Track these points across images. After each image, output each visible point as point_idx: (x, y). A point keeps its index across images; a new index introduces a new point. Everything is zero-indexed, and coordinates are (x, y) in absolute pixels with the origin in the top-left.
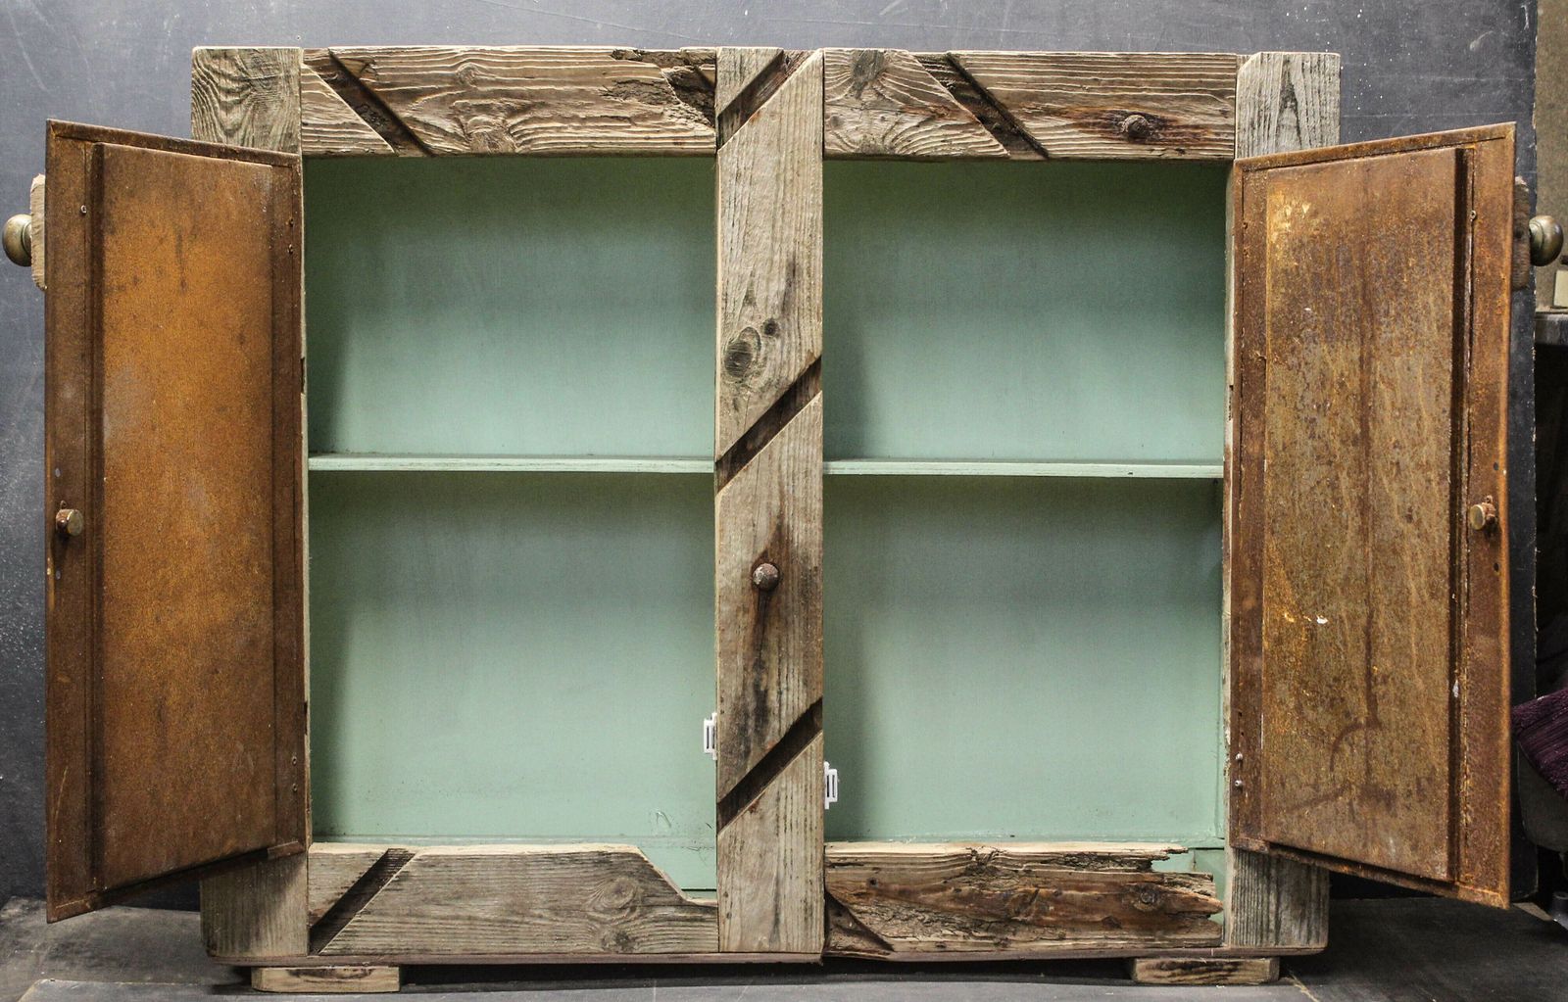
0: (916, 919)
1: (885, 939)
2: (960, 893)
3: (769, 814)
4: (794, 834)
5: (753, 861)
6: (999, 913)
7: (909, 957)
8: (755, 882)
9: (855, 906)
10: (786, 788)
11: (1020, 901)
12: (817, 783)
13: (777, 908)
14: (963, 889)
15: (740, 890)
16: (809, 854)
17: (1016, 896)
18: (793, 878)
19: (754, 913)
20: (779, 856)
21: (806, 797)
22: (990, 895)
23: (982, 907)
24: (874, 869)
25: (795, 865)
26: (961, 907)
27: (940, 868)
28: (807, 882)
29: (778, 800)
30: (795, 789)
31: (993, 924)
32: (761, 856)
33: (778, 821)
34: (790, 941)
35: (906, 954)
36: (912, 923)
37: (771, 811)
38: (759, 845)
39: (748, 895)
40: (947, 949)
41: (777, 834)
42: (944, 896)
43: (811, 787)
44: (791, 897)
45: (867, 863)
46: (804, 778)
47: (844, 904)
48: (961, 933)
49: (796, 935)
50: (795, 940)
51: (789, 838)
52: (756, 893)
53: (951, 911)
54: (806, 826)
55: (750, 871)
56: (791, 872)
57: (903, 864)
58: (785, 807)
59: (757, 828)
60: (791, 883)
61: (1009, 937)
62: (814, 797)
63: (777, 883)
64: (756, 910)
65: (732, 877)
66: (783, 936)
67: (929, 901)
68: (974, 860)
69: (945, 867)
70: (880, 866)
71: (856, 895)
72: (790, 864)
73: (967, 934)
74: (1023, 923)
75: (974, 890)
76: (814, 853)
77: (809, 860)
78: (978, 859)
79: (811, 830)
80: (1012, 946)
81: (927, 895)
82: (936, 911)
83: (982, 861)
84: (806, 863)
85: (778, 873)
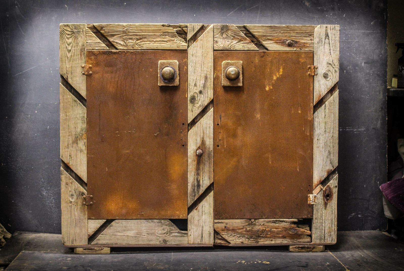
0: (236, 236)
1: (229, 241)
2: (247, 230)
3: (200, 210)
4: (206, 215)
5: (196, 222)
6: (256, 234)
8: (197, 227)
9: (221, 233)
10: (204, 204)
11: (261, 232)
12: (212, 203)
13: (202, 233)
14: (248, 228)
15: (193, 229)
17: (260, 230)
20: (203, 221)
21: (209, 206)
22: (254, 230)
23: (252, 233)
25: (207, 222)
26: (247, 233)
28: (209, 227)
29: (203, 207)
30: (207, 204)
31: (255, 237)
32: (198, 221)
33: (202, 212)
35: (233, 244)
38: (198, 218)
39: (195, 230)
40: (244, 243)
41: (202, 215)
42: (243, 230)
43: (210, 204)
44: (206, 231)
45: (224, 222)
46: (209, 202)
47: (219, 232)
49: (207, 240)
52: (197, 229)
53: (245, 234)
54: (209, 213)
55: (196, 224)
56: (205, 225)
57: (233, 223)
58: (204, 209)
59: (197, 214)
60: (206, 227)
61: (259, 240)
62: (211, 206)
63: (202, 227)
64: (197, 234)
65: (191, 226)
66: (204, 240)
67: (239, 232)
68: (250, 222)
69: (243, 223)
70: (227, 223)
71: (221, 230)
72: (205, 223)
73: (248, 240)
74: (262, 237)
75: (250, 229)
76: (211, 220)
77: (210, 222)
78: (251, 221)
79: (211, 214)
80: (260, 242)
81: (239, 230)
82: (241, 234)
83: (252, 222)
84: (209, 222)
85: (202, 225)
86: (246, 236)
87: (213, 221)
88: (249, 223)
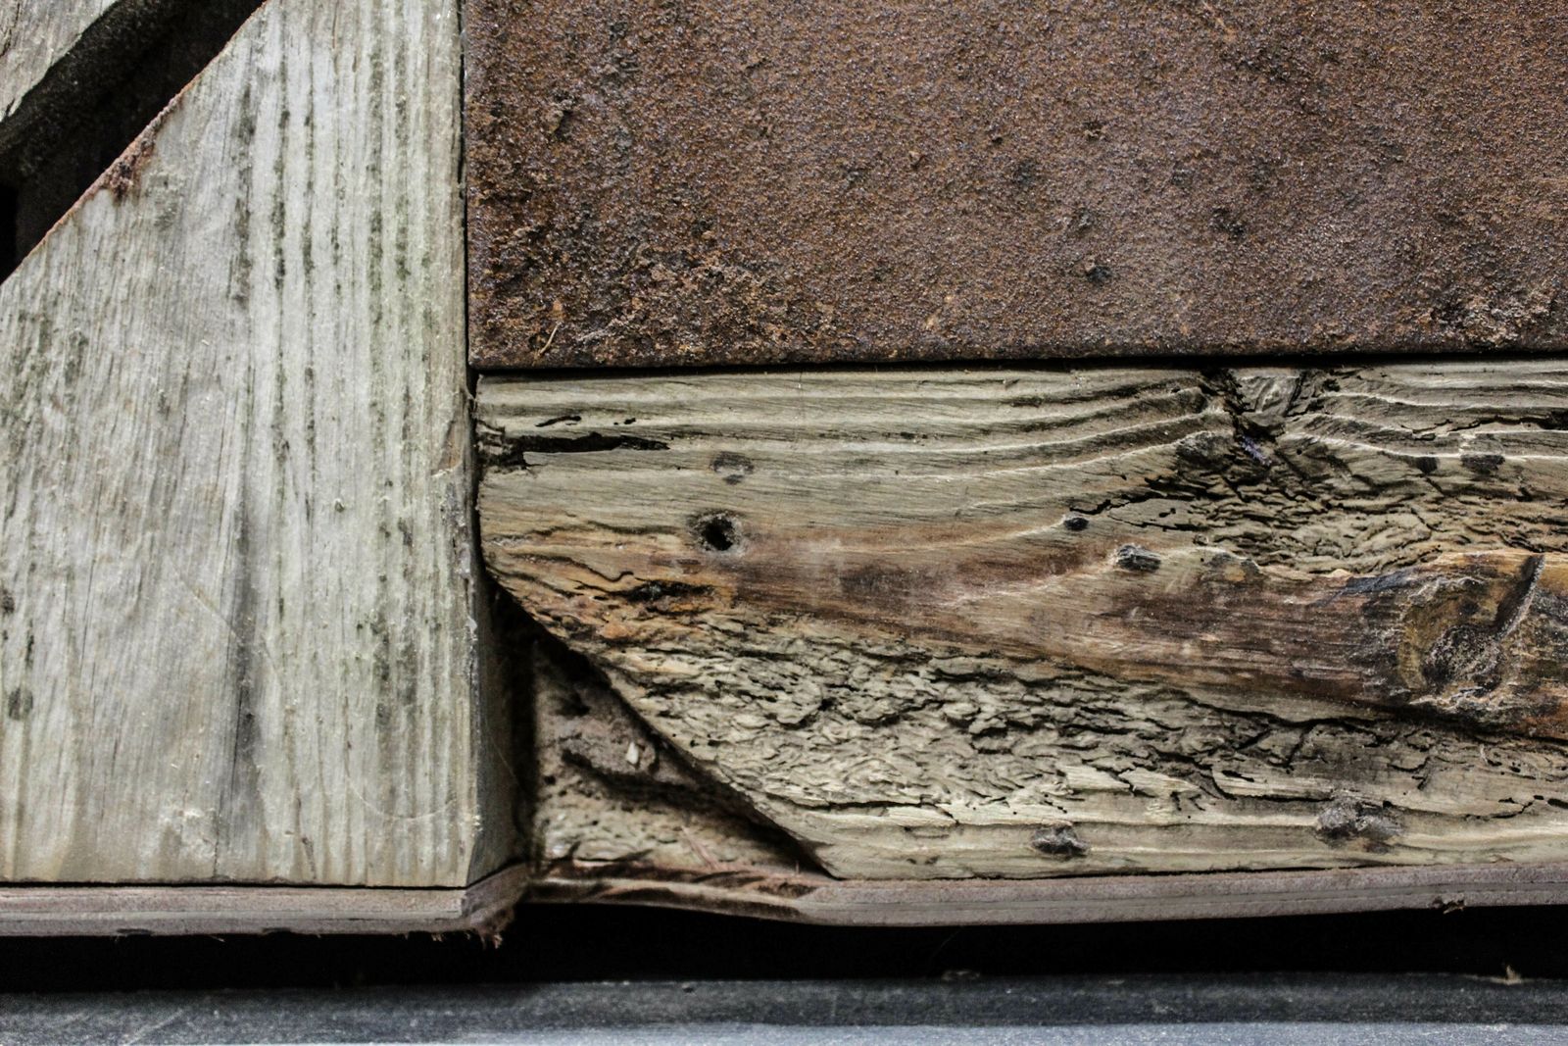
0: (934, 720)
1: (786, 818)
2: (1153, 579)
3: (204, 199)
4: (324, 296)
5: (128, 433)
6: (1348, 675)
7: (898, 906)
8: (142, 538)
9: (636, 658)
10: (283, 73)
11: (1449, 618)
12: (428, 44)
13: (243, 664)
14: (1167, 555)
15: (70, 577)
16: (395, 392)
17: (1428, 591)
18: (320, 515)
19: (135, 695)
20: (250, 409)
21: (376, 114)
22: (1300, 587)
23: (1265, 647)
24: (720, 461)
25: (330, 440)
26: (1158, 648)
27: (1046, 454)
28: (385, 532)
29: (247, 130)
30: (324, 76)
31: (1314, 737)
32: (165, 410)
33: (244, 235)
34: (313, 831)
35: (885, 890)
36: (915, 737)
37: (210, 186)
38: (157, 355)
39: (108, 601)
40: (1090, 863)
41: (242, 300)
42: (1075, 592)
43: (400, 60)
44: (310, 610)
45: (680, 433)
46: (366, 23)
47: (578, 646)
48: (1159, 782)
49: (338, 798)
50: (339, 823)
51: (299, 316)
52: (144, 588)
53: (1108, 669)
54: (378, 253)
55: (115, 484)
56: (306, 486)
57: (862, 436)
58: (280, 168)
59: (146, 271)
60: (309, 542)
61: (1397, 799)
62: (416, 106)
63: (244, 544)
64: (148, 676)
65: (33, 517)
66: (275, 801)
67: (998, 624)
68: (1216, 409)
69: (1068, 452)
70: (745, 447)
71: (633, 596)
72: (299, 448)
73: (1186, 786)
74: (1469, 727)
75: (1218, 562)
76: (419, 388)
77: (395, 422)
78: (1236, 408)
79: (403, 272)
80: (1412, 838)
81: (987, 594)
82: (1030, 672)
83: (1258, 417)
84: (379, 442)
85: (245, 491)
86: (1139, 713)
87: (446, 400)
88: (1191, 440)
